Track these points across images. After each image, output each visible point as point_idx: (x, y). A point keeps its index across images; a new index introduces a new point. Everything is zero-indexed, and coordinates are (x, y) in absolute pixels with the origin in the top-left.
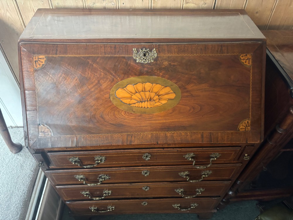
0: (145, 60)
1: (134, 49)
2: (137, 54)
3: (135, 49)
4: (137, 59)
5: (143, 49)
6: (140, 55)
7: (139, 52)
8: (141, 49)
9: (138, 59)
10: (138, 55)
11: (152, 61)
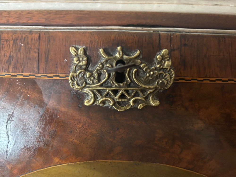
0: (122, 96)
1: (72, 50)
2: (86, 70)
3: (81, 52)
4: (86, 90)
5: (115, 50)
6: (99, 75)
7: (96, 63)
8: (106, 52)
9: (91, 94)
10: (92, 75)
11: (152, 103)
